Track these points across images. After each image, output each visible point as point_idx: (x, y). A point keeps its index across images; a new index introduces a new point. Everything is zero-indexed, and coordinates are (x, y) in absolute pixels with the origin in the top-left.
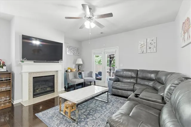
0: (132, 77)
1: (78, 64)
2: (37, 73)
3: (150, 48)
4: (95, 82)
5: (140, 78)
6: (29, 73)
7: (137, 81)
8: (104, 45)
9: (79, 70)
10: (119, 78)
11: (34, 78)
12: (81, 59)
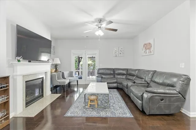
0: (111, 74)
1: (55, 64)
2: (29, 75)
3: (120, 54)
4: (77, 81)
5: (116, 74)
6: (23, 76)
7: (114, 76)
8: (85, 47)
9: (56, 71)
10: (101, 75)
11: (26, 82)
12: (58, 59)
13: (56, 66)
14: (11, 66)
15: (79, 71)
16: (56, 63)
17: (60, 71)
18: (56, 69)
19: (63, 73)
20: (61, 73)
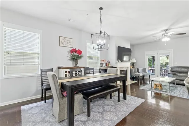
4: (150, 76)
6: (120, 68)
9: (133, 67)
10: (175, 73)
11: (120, 71)
12: (135, 59)
13: (133, 64)
14: (116, 63)
15: (153, 69)
16: (133, 62)
17: (135, 67)
18: (133, 66)
19: (138, 69)
20: (137, 69)
